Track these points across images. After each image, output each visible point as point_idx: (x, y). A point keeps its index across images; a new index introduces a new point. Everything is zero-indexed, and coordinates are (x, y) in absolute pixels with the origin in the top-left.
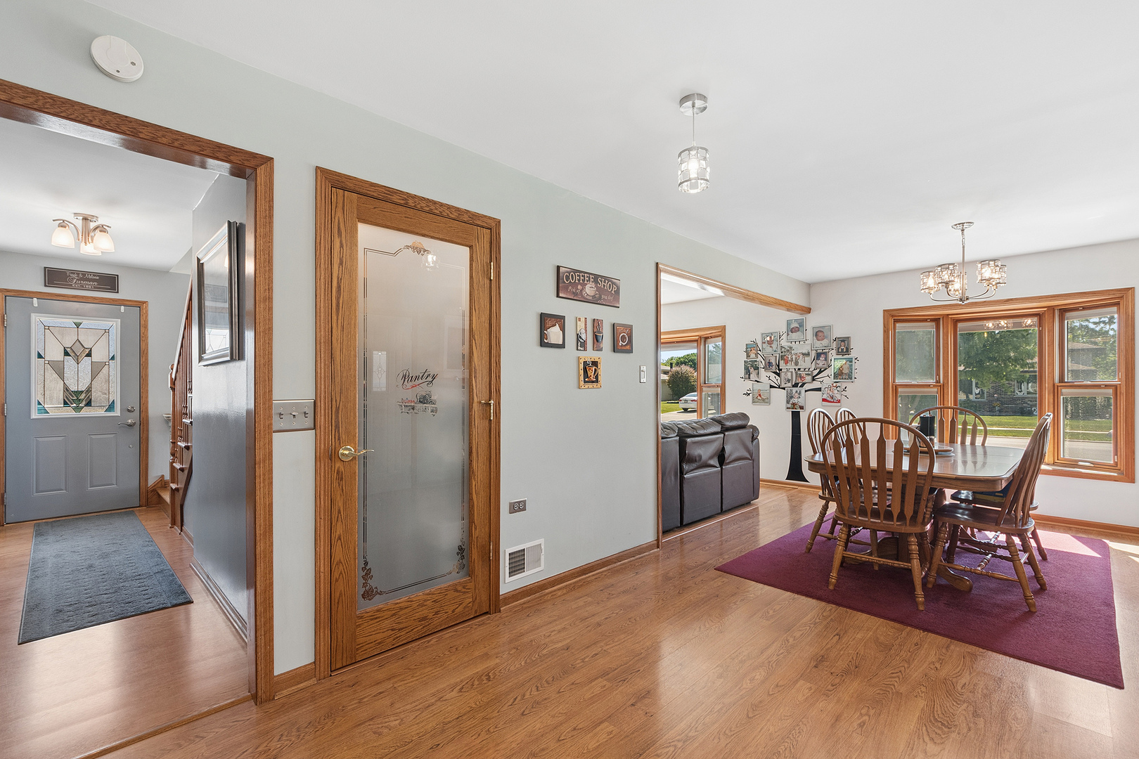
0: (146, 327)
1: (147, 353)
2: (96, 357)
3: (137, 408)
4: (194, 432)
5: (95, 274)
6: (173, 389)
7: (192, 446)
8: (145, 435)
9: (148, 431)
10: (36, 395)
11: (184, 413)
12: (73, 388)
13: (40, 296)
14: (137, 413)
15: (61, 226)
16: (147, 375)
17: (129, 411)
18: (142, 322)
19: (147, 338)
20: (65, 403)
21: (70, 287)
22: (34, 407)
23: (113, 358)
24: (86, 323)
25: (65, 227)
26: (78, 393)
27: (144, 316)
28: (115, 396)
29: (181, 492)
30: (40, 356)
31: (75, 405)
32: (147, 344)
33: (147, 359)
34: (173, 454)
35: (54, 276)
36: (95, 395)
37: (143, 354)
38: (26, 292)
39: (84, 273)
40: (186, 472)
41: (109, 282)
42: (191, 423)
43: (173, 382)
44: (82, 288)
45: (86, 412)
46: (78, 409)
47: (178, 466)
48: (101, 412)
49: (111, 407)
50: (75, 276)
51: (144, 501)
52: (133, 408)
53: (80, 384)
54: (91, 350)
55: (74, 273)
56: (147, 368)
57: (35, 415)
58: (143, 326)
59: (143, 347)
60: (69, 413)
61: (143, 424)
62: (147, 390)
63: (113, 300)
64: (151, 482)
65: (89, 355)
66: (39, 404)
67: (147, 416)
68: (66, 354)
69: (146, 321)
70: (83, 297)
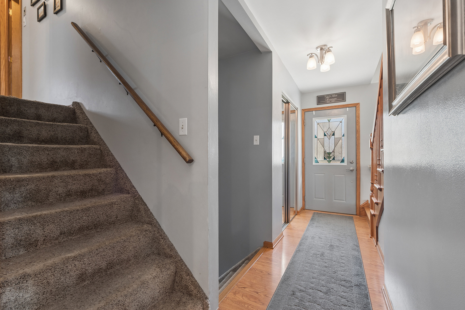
0: (359, 117)
1: (359, 132)
2: (337, 135)
3: (355, 162)
4: (385, 178)
5: (336, 94)
6: (372, 149)
7: (383, 188)
8: (358, 177)
9: (360, 174)
10: (315, 155)
11: (378, 164)
12: (328, 151)
13: (316, 109)
14: (354, 164)
15: (311, 57)
16: (359, 144)
17: (351, 163)
18: (357, 115)
19: (359, 123)
20: (325, 158)
21: (326, 103)
22: (314, 160)
23: (343, 136)
24: (333, 119)
25: (312, 57)
26: (329, 154)
27: (358, 111)
28: (344, 155)
29: (377, 218)
30: (316, 137)
31: (328, 159)
32: (359, 126)
33: (359, 135)
34: (372, 191)
35: (321, 100)
36: (336, 154)
37: (358, 132)
38: (311, 109)
39: (331, 95)
40: (380, 206)
41: (342, 97)
42: (383, 171)
43: (372, 145)
44: (331, 102)
45: (333, 163)
46: (329, 161)
47: (375, 200)
48: (339, 163)
49: (343, 161)
50: (328, 97)
51: (358, 213)
52: (352, 161)
53: (330, 149)
54: (334, 133)
55: (327, 96)
56: (359, 140)
57: (314, 164)
58: (357, 117)
59: (357, 128)
60: (326, 163)
61: (358, 171)
62: (360, 152)
63: (343, 105)
64: (362, 203)
65: (333, 135)
66: (316, 158)
67: (360, 166)
68: (325, 135)
69: (359, 114)
70: (331, 107)
